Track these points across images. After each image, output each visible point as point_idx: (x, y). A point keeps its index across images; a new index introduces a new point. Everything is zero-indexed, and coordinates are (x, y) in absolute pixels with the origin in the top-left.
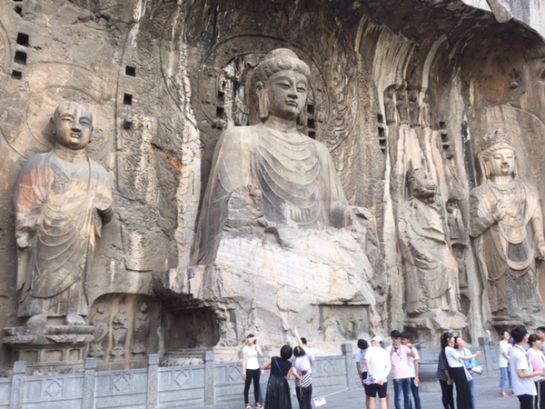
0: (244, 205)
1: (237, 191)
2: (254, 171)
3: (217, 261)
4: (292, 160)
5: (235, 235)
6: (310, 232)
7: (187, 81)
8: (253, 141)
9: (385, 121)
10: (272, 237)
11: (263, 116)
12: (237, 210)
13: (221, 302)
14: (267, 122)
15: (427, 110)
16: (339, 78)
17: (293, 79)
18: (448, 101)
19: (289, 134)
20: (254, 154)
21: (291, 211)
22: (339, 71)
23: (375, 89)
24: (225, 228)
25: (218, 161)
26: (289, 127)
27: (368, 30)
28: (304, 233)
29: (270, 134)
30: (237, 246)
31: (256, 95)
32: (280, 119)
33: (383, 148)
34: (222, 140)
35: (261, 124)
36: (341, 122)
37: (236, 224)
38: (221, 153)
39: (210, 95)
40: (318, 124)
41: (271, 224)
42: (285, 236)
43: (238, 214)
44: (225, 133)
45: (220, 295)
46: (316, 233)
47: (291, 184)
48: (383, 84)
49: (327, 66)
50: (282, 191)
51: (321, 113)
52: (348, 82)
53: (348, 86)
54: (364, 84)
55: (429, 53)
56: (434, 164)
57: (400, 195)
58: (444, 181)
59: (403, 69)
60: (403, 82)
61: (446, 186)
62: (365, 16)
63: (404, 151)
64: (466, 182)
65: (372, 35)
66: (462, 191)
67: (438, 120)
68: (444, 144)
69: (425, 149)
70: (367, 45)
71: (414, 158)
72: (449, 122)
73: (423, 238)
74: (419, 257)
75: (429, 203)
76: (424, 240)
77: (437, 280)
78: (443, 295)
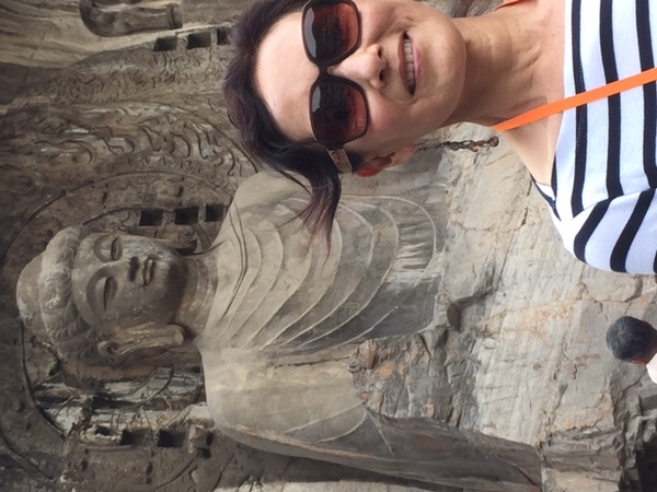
0: (397, 380)
1: (364, 397)
2: (314, 357)
3: (531, 440)
4: (283, 266)
5: (470, 400)
6: (455, 223)
8: (240, 360)
9: (172, 33)
10: (470, 314)
11: (179, 338)
12: (411, 396)
13: (626, 429)
14: (194, 326)
16: (73, 149)
17: (92, 269)
19: (221, 273)
20: (273, 358)
21: (407, 267)
22: (55, 149)
23: (95, 59)
24: (453, 424)
25: (293, 442)
26: (205, 274)
28: (459, 239)
29: (222, 321)
30: (494, 395)
31: (128, 354)
32: (187, 297)
34: (242, 434)
35: (198, 342)
36: (178, 142)
37: (443, 397)
38: (273, 436)
39: (130, 464)
40: (186, 198)
41: (440, 316)
42: (466, 284)
43: (419, 394)
44: (222, 424)
45: (609, 433)
46: (458, 210)
47: (344, 268)
48: (82, 39)
49: (46, 179)
50: (358, 289)
51: (159, 191)
52: (81, 127)
53: (88, 129)
54: (82, 86)
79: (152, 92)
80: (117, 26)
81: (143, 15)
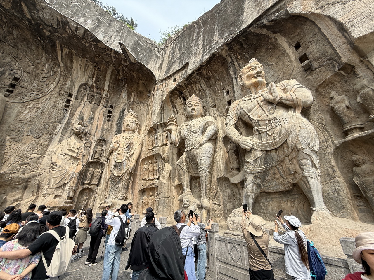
9: (74, 97)
15: (105, 99)
22: (47, 67)
23: (73, 82)
27: (64, 52)
33: (66, 108)
40: (19, 87)
48: (79, 82)
49: (38, 63)
51: (25, 83)
52: (53, 75)
53: (52, 76)
54: (65, 78)
55: (107, 73)
56: (98, 122)
57: (69, 133)
58: (101, 130)
59: (93, 78)
60: (92, 83)
61: (100, 132)
62: (59, 43)
63: (80, 113)
64: (114, 133)
65: (68, 55)
66: (109, 136)
67: (109, 104)
68: (109, 114)
69: (95, 114)
70: (66, 59)
71: (86, 117)
72: (116, 106)
73: (64, 154)
74: (52, 164)
75: (81, 138)
76: (64, 155)
77: (58, 178)
78: (61, 186)
79: (57, 89)
80: (82, 89)
81: (83, 94)
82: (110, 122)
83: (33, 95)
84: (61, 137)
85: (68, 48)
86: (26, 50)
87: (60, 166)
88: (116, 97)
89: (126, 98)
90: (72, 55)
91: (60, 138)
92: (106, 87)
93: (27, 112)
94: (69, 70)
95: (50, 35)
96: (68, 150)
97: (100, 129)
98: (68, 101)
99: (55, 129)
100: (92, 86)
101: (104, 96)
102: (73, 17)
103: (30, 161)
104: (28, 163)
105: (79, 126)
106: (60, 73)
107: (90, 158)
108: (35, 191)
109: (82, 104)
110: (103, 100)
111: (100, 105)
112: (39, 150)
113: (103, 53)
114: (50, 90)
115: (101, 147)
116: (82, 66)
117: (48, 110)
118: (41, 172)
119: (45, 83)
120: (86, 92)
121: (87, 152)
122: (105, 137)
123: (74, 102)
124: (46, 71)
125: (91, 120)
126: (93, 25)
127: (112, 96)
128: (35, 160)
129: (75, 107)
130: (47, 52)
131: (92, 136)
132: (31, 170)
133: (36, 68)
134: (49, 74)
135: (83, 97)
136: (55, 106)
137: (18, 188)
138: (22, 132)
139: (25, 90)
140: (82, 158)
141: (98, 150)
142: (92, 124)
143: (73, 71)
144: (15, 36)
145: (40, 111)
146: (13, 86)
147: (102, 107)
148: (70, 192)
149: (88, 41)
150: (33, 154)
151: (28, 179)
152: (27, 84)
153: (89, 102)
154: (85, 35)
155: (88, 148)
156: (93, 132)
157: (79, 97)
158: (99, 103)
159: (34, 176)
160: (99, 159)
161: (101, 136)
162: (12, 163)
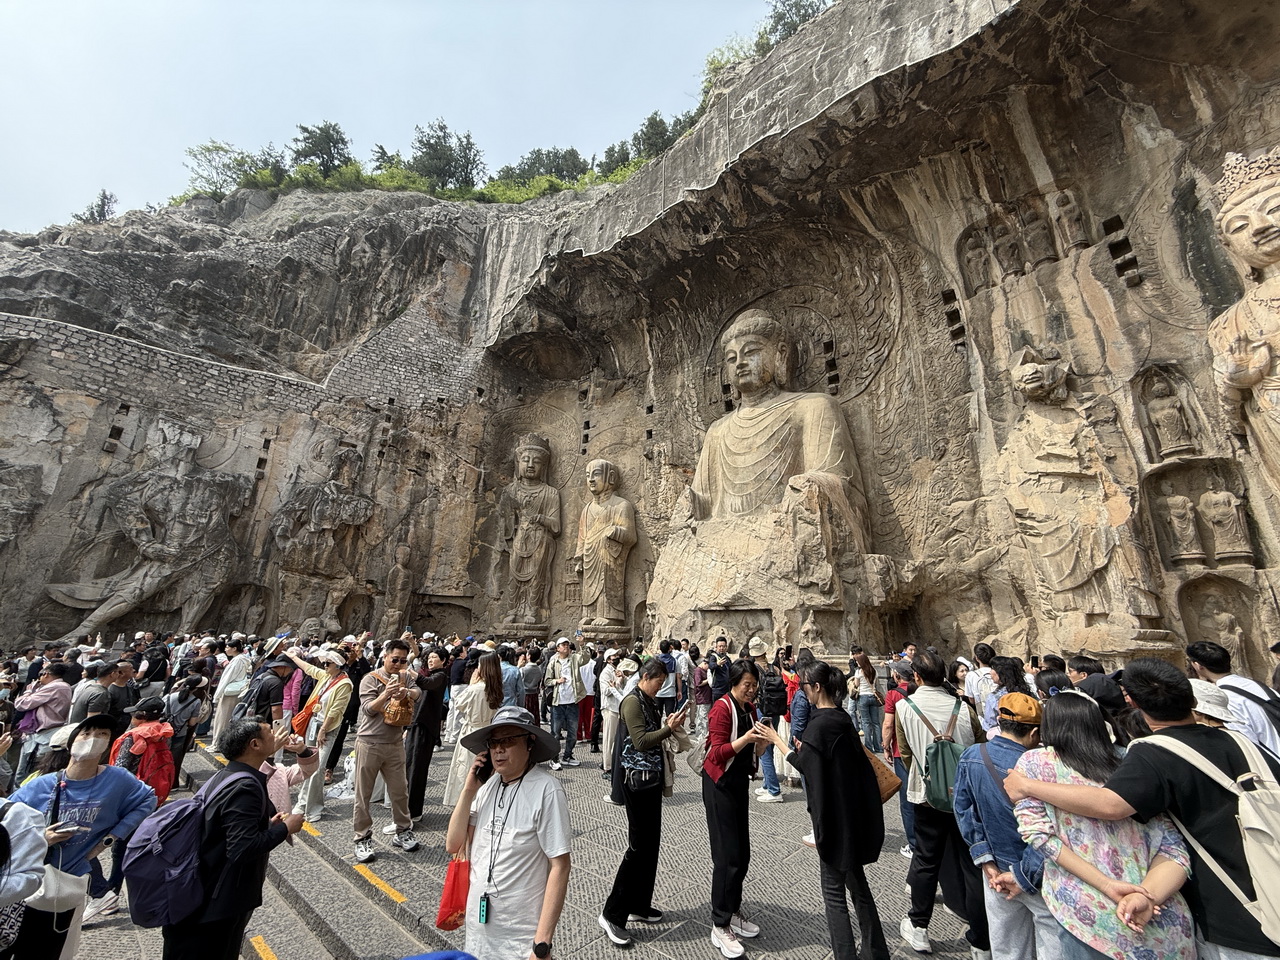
7: (693, 392)
9: (961, 295)
14: (740, 403)
15: (1065, 220)
17: (736, 348)
18: (1124, 168)
19: (760, 406)
22: (859, 273)
23: (933, 256)
27: (868, 199)
33: (960, 341)
36: (875, 340)
39: (716, 393)
40: (841, 360)
47: (737, 470)
48: (948, 239)
49: (840, 280)
51: (845, 343)
52: (880, 278)
53: (880, 283)
55: (1015, 131)
56: (1089, 314)
57: (1011, 406)
58: (1122, 338)
59: (977, 192)
60: (988, 210)
61: (1127, 347)
62: (845, 192)
63: (1008, 325)
64: (1200, 314)
65: (880, 197)
66: (1182, 340)
67: (1096, 222)
68: (1119, 261)
69: (1059, 296)
70: (883, 214)
71: (1033, 326)
72: (1132, 207)
73: (1037, 477)
74: (1019, 515)
75: (1059, 404)
76: (1039, 480)
77: (1063, 554)
78: (1088, 582)
81: (981, 267)
82: (1148, 286)
83: (872, 359)
84: (996, 427)
85: (869, 184)
86: (808, 274)
87: (1048, 517)
88: (1109, 173)
89: (1166, 135)
90: (887, 188)
91: (996, 433)
92: (1043, 177)
93: (883, 406)
94: (903, 233)
95: (823, 196)
96: (1038, 458)
97: (1116, 336)
98: (954, 316)
99: (967, 413)
100: (993, 219)
101: (1054, 212)
102: (832, 95)
103: (956, 522)
104: (956, 531)
105: (1029, 368)
106: (891, 259)
107: (1143, 458)
108: (1018, 605)
109: (995, 295)
110: (1061, 227)
111: (1061, 254)
112: (960, 488)
113: (959, 86)
114: (897, 321)
115: (1167, 402)
116: (928, 191)
117: (920, 374)
118: (1001, 546)
119: (877, 312)
120: (986, 251)
121: (1114, 441)
122: (1161, 352)
123: (969, 309)
124: (862, 284)
125: (1060, 325)
126: (883, 45)
127: (1086, 188)
128: (965, 517)
129: (983, 320)
130: (839, 240)
131: (1098, 378)
132: (974, 545)
133: (844, 295)
134: (872, 287)
135: (987, 273)
136: (929, 353)
137: (971, 600)
138: (901, 457)
139: (854, 357)
140: (1111, 471)
141: (1157, 416)
142: (1072, 338)
143: (915, 226)
144: (781, 264)
145: (906, 388)
146: (832, 365)
147: (1073, 253)
148: (1135, 598)
149: (901, 104)
150: (953, 501)
151: (980, 571)
152: (849, 341)
153: (1016, 273)
154: (881, 99)
155: (1109, 428)
156: (1093, 362)
157: (977, 283)
158: (1050, 253)
159: (991, 563)
160: (1192, 451)
161: (1138, 360)
162: (924, 537)
